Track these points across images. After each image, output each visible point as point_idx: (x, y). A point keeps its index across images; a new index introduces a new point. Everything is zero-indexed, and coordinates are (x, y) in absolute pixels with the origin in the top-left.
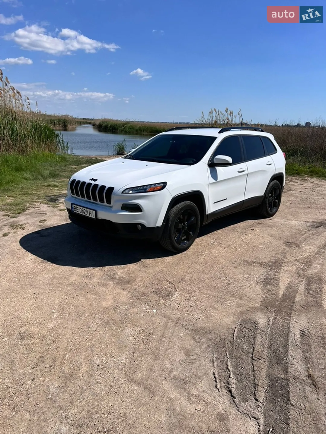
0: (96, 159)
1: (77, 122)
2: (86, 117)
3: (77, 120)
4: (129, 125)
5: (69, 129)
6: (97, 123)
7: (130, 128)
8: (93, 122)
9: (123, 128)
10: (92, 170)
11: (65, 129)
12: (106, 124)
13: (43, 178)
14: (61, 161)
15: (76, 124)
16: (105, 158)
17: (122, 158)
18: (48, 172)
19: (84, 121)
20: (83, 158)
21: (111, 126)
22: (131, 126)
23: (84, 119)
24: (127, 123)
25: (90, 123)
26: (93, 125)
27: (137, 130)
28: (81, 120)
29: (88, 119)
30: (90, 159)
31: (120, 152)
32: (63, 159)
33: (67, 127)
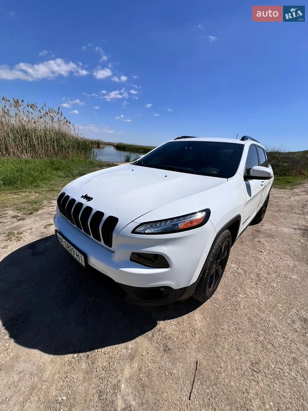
0: (113, 163)
1: (105, 144)
2: (110, 142)
3: (106, 143)
4: (132, 146)
5: (101, 147)
6: (116, 145)
7: (133, 148)
8: (113, 144)
9: (129, 147)
10: (91, 180)
11: (98, 147)
12: (120, 145)
13: (73, 176)
14: (90, 164)
15: (105, 145)
16: (118, 163)
17: (130, 164)
18: (78, 171)
19: (109, 143)
20: (105, 163)
21: (123, 147)
22: (134, 147)
23: (109, 142)
24: (131, 145)
25: (112, 145)
26: (114, 146)
27: (136, 149)
28: (107, 143)
29: (111, 143)
30: (109, 164)
31: (127, 160)
32: (92, 163)
33: (100, 146)
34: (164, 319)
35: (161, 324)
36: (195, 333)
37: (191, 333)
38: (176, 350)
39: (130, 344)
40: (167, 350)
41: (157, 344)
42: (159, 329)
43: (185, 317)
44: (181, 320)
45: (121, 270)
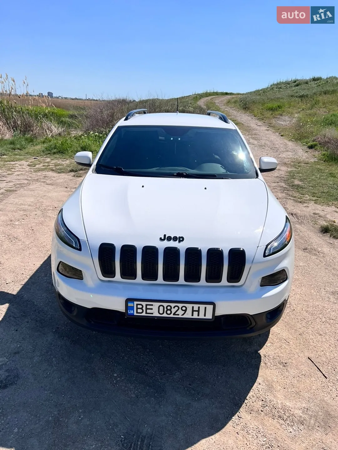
34: (261, 348)
35: (262, 352)
36: (288, 342)
37: (286, 344)
38: (290, 360)
39: (259, 380)
40: (285, 365)
41: (275, 366)
42: (264, 356)
43: (270, 336)
44: (270, 339)
45: (263, 298)
